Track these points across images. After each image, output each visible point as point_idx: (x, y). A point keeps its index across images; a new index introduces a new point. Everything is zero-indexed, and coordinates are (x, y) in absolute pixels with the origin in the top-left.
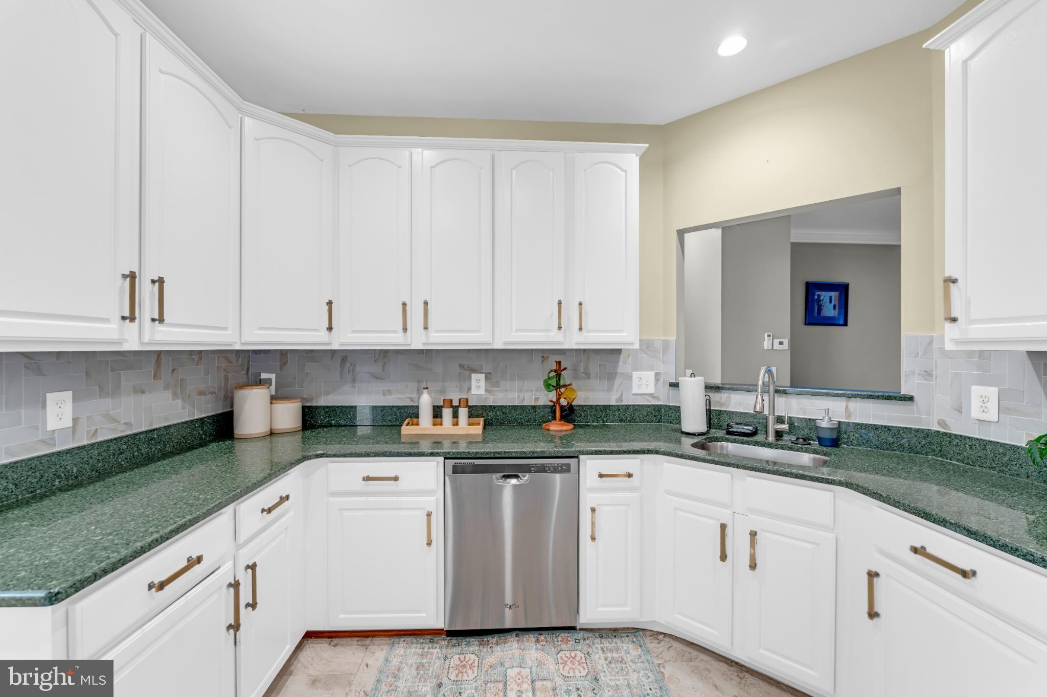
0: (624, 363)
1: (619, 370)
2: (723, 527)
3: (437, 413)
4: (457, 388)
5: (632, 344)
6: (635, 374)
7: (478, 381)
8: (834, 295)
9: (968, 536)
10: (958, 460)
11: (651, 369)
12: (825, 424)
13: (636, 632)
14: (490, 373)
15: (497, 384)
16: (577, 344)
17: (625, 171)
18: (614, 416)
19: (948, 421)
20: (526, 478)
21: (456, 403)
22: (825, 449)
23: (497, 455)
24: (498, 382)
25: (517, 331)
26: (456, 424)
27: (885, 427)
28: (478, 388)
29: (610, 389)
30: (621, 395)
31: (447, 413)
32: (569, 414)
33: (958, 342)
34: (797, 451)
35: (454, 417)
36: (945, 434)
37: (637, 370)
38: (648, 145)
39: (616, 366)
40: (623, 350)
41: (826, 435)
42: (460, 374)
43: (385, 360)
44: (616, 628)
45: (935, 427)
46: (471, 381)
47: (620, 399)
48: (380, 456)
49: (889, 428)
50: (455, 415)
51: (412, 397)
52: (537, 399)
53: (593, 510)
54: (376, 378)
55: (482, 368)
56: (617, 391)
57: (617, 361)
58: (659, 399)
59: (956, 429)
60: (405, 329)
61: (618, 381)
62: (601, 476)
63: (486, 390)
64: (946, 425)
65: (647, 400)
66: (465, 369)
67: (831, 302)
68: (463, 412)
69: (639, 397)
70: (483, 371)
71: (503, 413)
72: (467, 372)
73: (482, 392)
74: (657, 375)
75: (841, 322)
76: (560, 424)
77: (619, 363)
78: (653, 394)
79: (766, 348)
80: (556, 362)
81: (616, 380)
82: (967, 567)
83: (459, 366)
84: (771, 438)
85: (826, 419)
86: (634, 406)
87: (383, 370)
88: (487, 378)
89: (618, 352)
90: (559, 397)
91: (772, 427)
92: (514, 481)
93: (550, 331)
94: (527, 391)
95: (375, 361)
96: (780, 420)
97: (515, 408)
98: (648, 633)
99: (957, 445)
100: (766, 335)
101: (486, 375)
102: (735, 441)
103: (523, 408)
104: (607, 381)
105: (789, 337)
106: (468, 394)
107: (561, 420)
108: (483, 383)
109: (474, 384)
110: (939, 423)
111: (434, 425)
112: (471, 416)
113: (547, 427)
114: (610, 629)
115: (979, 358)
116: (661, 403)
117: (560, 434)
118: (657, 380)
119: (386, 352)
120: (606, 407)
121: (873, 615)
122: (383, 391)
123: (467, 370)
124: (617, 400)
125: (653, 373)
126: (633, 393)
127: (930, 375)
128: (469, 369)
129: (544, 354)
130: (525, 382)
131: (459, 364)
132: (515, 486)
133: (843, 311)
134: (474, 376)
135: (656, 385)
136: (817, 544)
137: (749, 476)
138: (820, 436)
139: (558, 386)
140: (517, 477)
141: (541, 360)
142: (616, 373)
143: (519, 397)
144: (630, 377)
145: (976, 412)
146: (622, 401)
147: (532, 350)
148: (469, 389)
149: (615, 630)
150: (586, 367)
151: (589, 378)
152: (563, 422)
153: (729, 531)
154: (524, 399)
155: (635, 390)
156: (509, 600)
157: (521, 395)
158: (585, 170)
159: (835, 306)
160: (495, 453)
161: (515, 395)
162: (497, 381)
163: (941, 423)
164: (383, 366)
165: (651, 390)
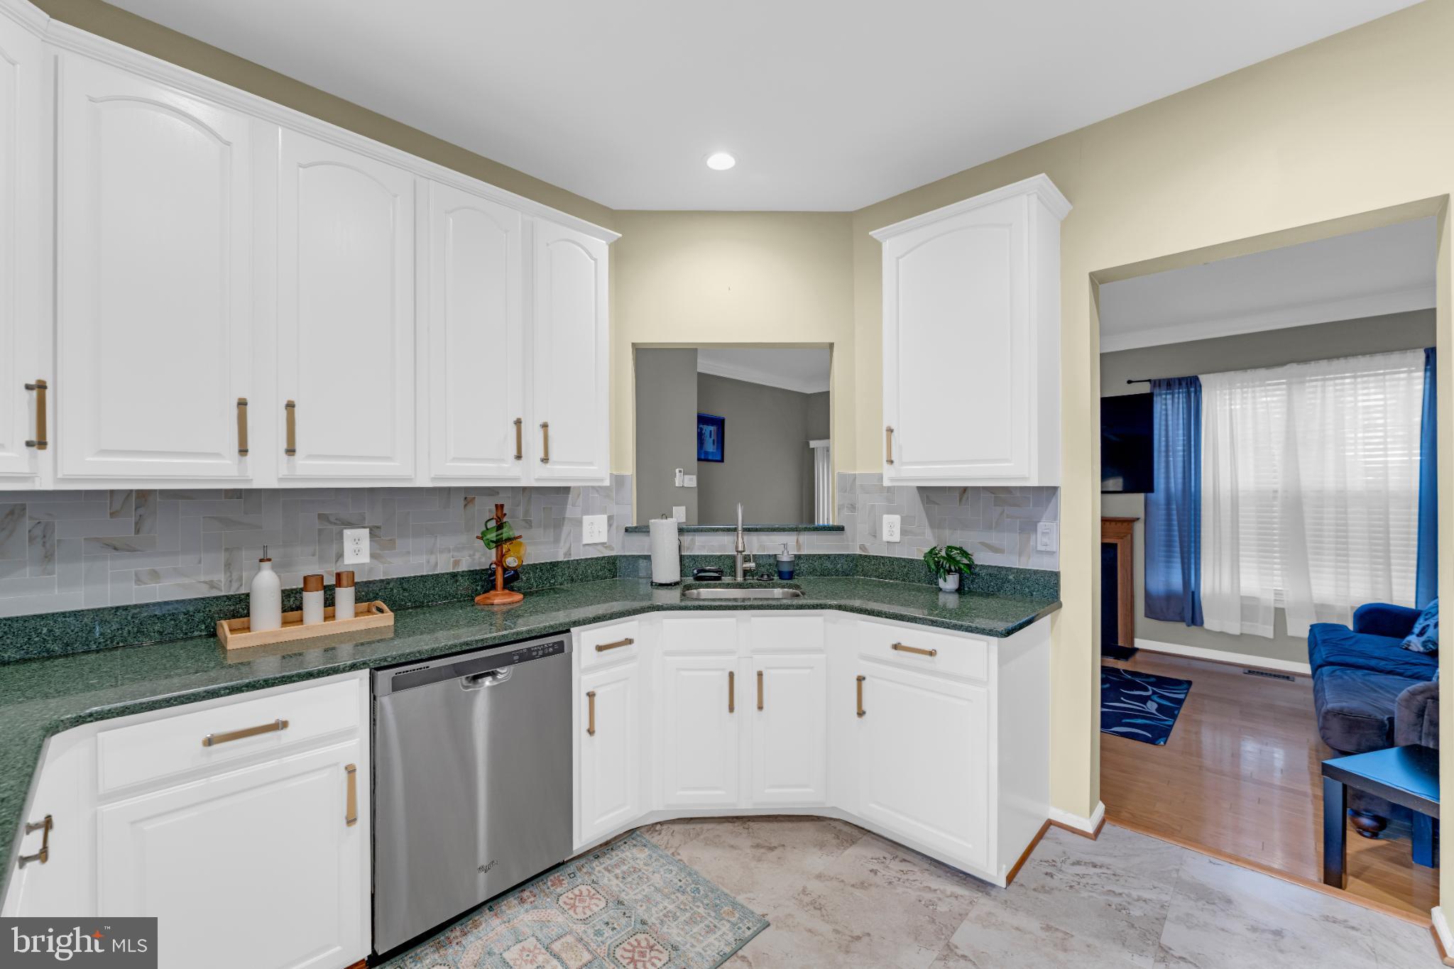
0: (573, 505)
1: (568, 515)
2: (731, 675)
3: (291, 603)
4: (313, 555)
5: (602, 480)
6: (587, 519)
7: (357, 541)
8: (712, 428)
9: (932, 625)
10: (875, 577)
11: (603, 511)
12: (785, 558)
13: (632, 834)
14: (378, 527)
15: (391, 545)
16: (537, 480)
17: (595, 260)
18: (563, 575)
19: (867, 545)
20: (504, 673)
21: (330, 581)
22: (785, 582)
23: (465, 648)
24: (393, 541)
25: (455, 459)
26: (329, 617)
27: (826, 555)
28: (357, 552)
29: (557, 540)
30: (570, 548)
31: (313, 601)
32: (512, 579)
33: (892, 480)
34: (765, 587)
35: (326, 606)
36: (866, 556)
37: (587, 513)
38: (620, 235)
39: (563, 509)
40: (572, 490)
41: (785, 569)
42: (320, 531)
43: (141, 511)
44: (607, 842)
45: (858, 552)
46: (343, 542)
47: (568, 553)
48: (242, 691)
49: (828, 556)
50: (330, 602)
51: (212, 581)
52: (456, 563)
53: (591, 695)
54: (115, 549)
55: (364, 518)
56: (565, 542)
57: (565, 503)
58: (612, 549)
59: (873, 552)
60: (243, 451)
61: (566, 529)
62: (600, 649)
63: (373, 556)
64: (866, 549)
65: (598, 550)
66: (331, 523)
67: (710, 437)
68: (345, 597)
69: (590, 548)
70: (366, 525)
71: (404, 590)
72: (334, 527)
73: (365, 558)
74: (610, 518)
75: (719, 458)
76: (502, 595)
77: (566, 505)
78: (606, 543)
79: (677, 485)
80: (496, 505)
81: (564, 528)
82: (929, 648)
83: (319, 518)
84: (740, 579)
85: (785, 554)
86: (587, 560)
87: (137, 531)
88: (372, 535)
89: (566, 490)
90: (501, 557)
91: (741, 566)
92: (488, 682)
93: (502, 460)
94: (441, 552)
95: (112, 515)
96: (746, 559)
97: (423, 578)
98: (643, 830)
99: (874, 564)
100: (677, 470)
101: (371, 530)
102: (708, 586)
103: (437, 577)
104: (552, 530)
105: (696, 473)
106: (338, 564)
107: (504, 588)
108: (365, 544)
109: (348, 546)
110: (860, 548)
111: (285, 623)
112: (358, 600)
113: (489, 601)
114: (601, 845)
115: (888, 492)
116: (613, 553)
117: (505, 608)
118: (610, 525)
119: (143, 495)
120: (554, 565)
121: (861, 713)
122: (136, 575)
123: (335, 524)
124: (565, 555)
125: (605, 517)
126: (585, 542)
127: (854, 508)
128: (338, 522)
129: (469, 495)
130: (438, 540)
131: (319, 515)
132: (492, 688)
133: (720, 445)
134: (348, 533)
135: (608, 531)
136: (812, 668)
137: (753, 616)
138: (781, 570)
139: (499, 543)
140: (493, 674)
141: (462, 502)
142: (564, 518)
143: (428, 562)
144: (579, 523)
145: (886, 537)
146: (570, 554)
147: (449, 489)
148: (340, 556)
149: (607, 843)
150: (527, 512)
151: (531, 527)
152: (507, 591)
153: (736, 678)
154: (437, 563)
155: (587, 539)
156: (483, 859)
157: (433, 559)
158: (548, 245)
159: (714, 440)
160: (461, 645)
161: (423, 559)
162: (391, 540)
163: (862, 547)
164: (136, 524)
165: (604, 539)
